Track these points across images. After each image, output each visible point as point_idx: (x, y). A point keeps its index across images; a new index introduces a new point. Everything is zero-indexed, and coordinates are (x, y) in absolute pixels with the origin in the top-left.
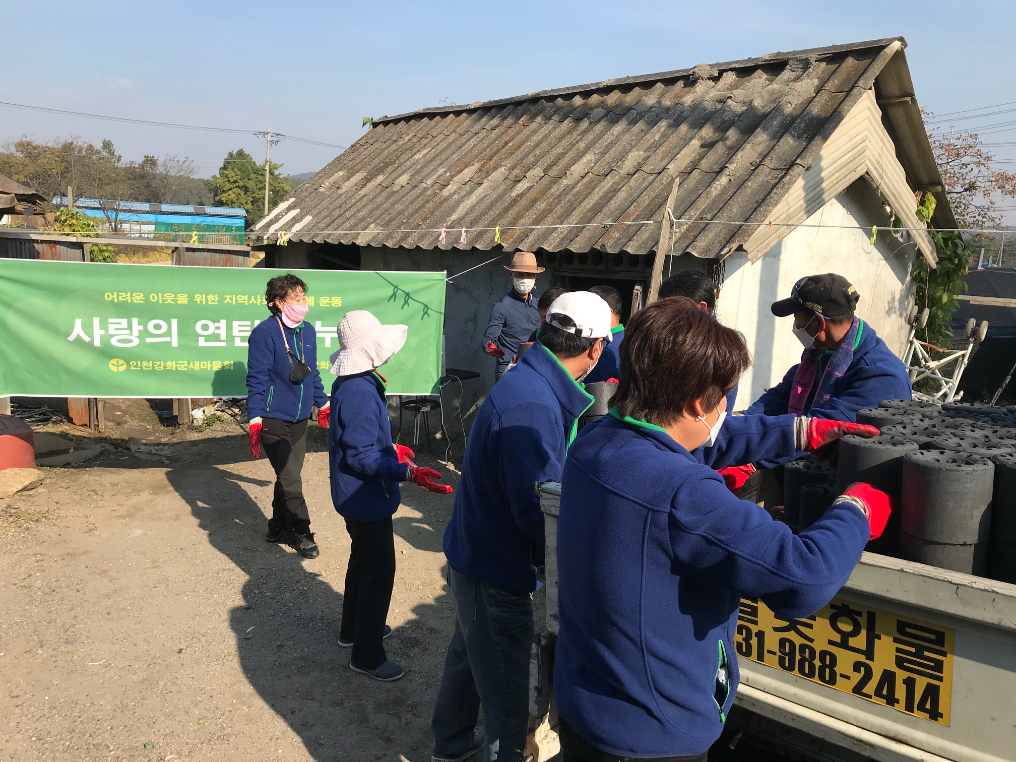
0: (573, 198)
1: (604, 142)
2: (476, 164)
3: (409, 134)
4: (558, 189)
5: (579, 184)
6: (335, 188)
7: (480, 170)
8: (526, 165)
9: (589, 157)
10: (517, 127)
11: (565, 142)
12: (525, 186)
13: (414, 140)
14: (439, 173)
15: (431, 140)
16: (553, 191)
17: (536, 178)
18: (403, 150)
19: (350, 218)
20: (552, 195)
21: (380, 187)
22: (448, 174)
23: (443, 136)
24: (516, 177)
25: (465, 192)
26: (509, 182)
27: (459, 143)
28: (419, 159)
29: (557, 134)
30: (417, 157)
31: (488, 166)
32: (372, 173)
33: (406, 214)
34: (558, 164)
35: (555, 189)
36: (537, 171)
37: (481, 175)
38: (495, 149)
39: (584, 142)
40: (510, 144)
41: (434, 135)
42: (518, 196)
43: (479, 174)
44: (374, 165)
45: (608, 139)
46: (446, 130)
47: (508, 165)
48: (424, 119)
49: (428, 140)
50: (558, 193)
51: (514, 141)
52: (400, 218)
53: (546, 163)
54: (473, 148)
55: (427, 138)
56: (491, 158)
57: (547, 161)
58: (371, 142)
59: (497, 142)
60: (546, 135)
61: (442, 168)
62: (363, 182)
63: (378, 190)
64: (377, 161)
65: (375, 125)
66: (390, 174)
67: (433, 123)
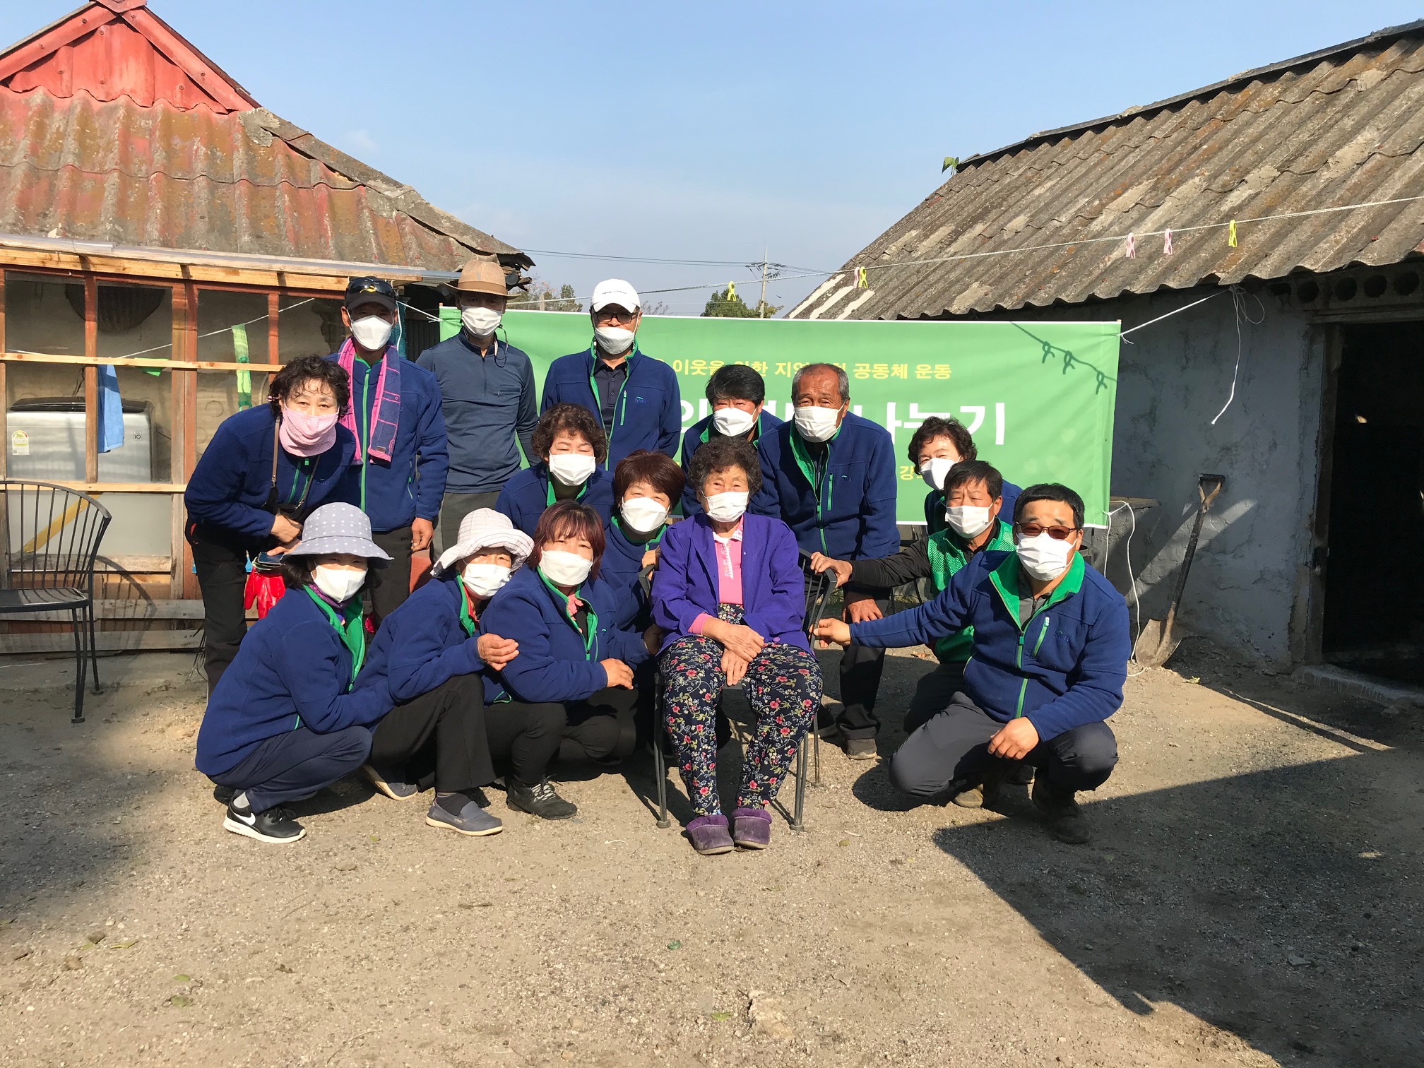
0: (1349, 194)
1: (1395, 110)
2: (1145, 182)
3: (1018, 168)
4: (1314, 187)
5: (1358, 173)
6: (905, 252)
7: (1154, 188)
8: (1240, 167)
9: (1368, 135)
10: (1212, 124)
11: (1312, 125)
12: (1246, 195)
13: (1029, 174)
14: (1079, 206)
15: (1056, 171)
16: (1305, 189)
17: (1265, 181)
18: (1012, 189)
19: (937, 282)
20: (1304, 196)
21: (980, 239)
22: (1097, 202)
23: (1078, 161)
24: (1224, 186)
25: (1131, 221)
26: (1212, 195)
27: (1108, 163)
28: (1040, 195)
29: (1294, 118)
30: (1037, 192)
31: (1167, 181)
32: (964, 225)
33: (1030, 263)
34: (1307, 154)
35: (1309, 187)
36: (1267, 171)
37: (1157, 195)
38: (1178, 157)
39: (1351, 118)
40: (1205, 147)
41: (1063, 161)
42: (1233, 209)
43: (1154, 193)
44: (965, 214)
45: (1401, 106)
46: (1082, 152)
47: (1207, 174)
48: (1043, 146)
49: (1053, 170)
50: (1314, 193)
51: (1211, 143)
52: (1020, 269)
53: (1281, 158)
54: (1133, 166)
55: (1050, 167)
56: (1170, 171)
57: (1281, 155)
58: (957, 189)
59: (1179, 148)
60: (1270, 124)
61: (1085, 197)
62: (951, 237)
63: (977, 243)
64: (970, 208)
65: (961, 168)
66: (993, 221)
67: (1058, 147)
